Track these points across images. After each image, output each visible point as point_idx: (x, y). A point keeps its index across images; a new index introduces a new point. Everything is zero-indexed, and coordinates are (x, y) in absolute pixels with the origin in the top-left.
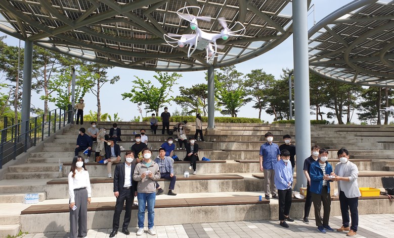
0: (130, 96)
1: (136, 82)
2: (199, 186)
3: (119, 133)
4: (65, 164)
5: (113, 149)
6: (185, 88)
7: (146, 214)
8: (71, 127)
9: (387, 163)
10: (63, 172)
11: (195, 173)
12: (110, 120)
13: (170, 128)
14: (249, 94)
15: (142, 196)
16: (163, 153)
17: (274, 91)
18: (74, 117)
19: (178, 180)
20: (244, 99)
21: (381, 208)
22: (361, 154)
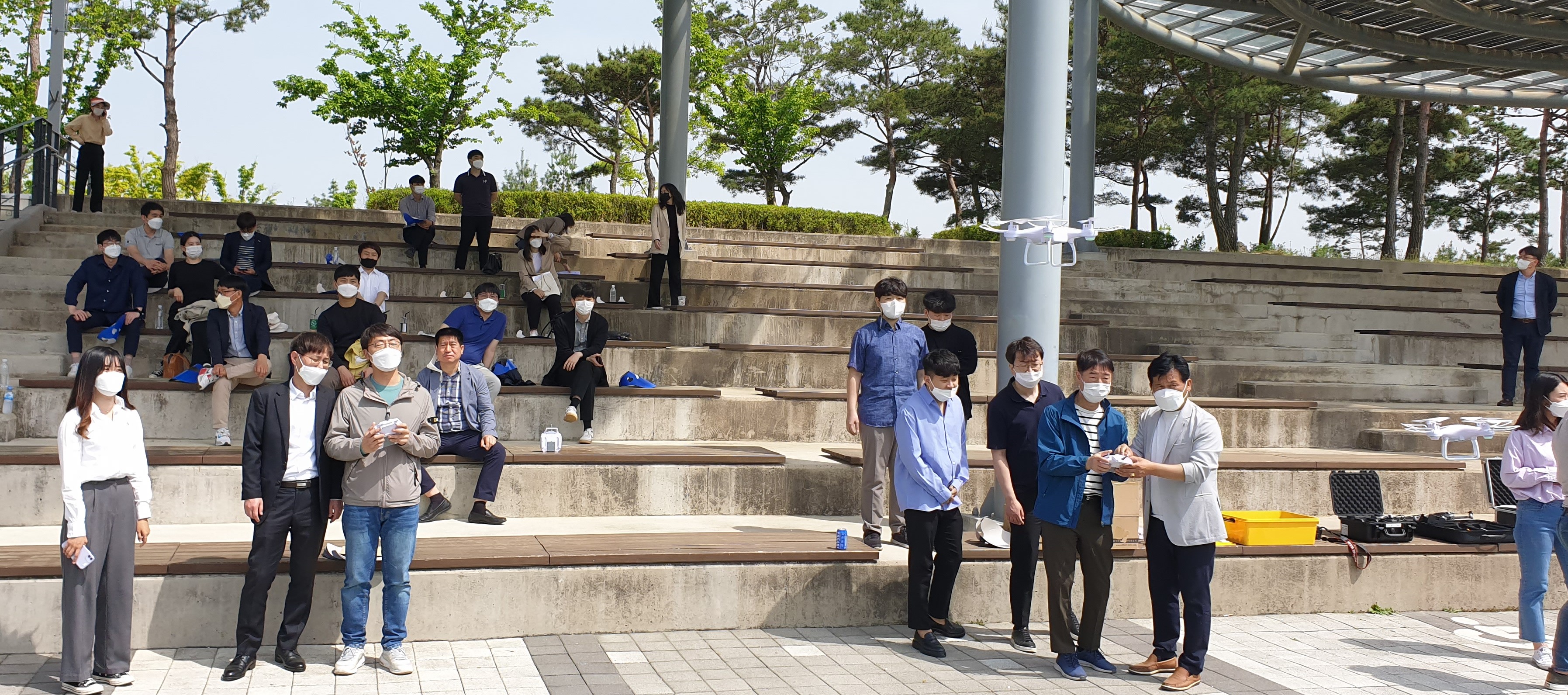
0: (314, 90)
1: (341, 29)
2: (600, 486)
3: (263, 258)
4: (27, 383)
5: (236, 326)
6: (566, 61)
7: (376, 594)
8: (47, 223)
9: (1377, 417)
10: (19, 415)
11: (588, 435)
12: (222, 193)
13: (490, 245)
14: (845, 104)
15: (361, 519)
16: (455, 348)
17: (954, 95)
18: (62, 176)
19: (514, 461)
20: (822, 124)
21: (1317, 589)
22: (1284, 381)
